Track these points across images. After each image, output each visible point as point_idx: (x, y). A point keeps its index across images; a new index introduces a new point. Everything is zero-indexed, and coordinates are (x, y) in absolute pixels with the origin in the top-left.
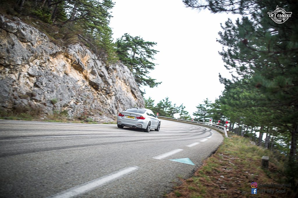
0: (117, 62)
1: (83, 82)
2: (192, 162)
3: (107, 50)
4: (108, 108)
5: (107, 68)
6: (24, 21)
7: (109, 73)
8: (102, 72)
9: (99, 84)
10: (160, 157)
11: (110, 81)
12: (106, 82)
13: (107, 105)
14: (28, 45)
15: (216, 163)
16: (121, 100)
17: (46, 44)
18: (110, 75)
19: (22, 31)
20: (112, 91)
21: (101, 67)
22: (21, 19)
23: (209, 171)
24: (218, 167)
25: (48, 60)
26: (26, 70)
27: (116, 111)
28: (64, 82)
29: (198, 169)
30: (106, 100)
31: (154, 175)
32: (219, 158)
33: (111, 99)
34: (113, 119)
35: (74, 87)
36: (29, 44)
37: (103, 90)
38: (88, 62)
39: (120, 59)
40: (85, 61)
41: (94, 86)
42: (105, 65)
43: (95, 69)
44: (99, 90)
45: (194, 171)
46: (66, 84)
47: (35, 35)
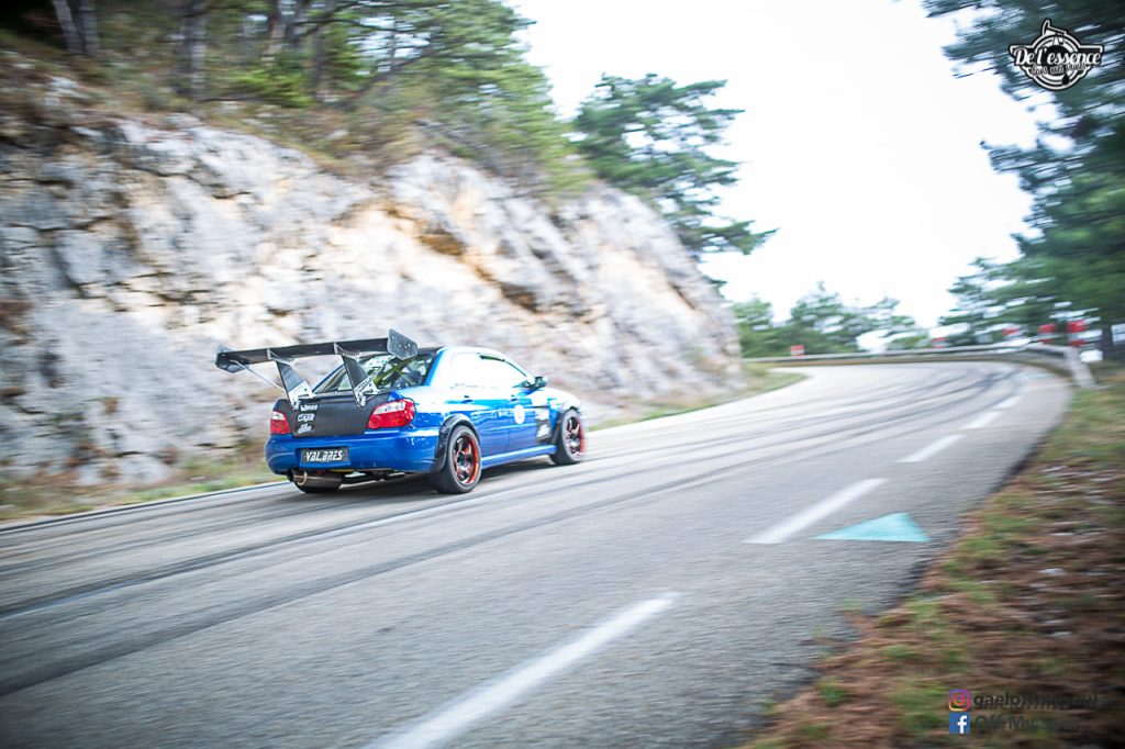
0: (588, 189)
1: (476, 291)
2: (923, 527)
3: (536, 154)
4: (591, 367)
5: (556, 220)
6: (208, 120)
7: (566, 239)
8: (539, 239)
9: (533, 287)
10: (776, 535)
11: (576, 267)
12: (563, 275)
13: (581, 357)
14: (242, 205)
15: (1027, 512)
16: (640, 329)
17: (306, 183)
18: (576, 245)
19: (210, 160)
20: (589, 302)
21: (529, 220)
22: (202, 119)
23: (992, 554)
24: (1032, 532)
25: (326, 241)
26: (253, 297)
27: (622, 373)
28: (404, 310)
29: (937, 557)
30: (574, 342)
31: (739, 622)
32: (1044, 489)
33: (595, 332)
34: (621, 407)
35: (446, 319)
36: (244, 199)
37: (554, 308)
38: (476, 215)
39: (602, 175)
40: (465, 215)
41: (524, 299)
42: (546, 210)
43: (511, 236)
44: (539, 308)
45: (919, 571)
46: (411, 316)
47: (261, 163)
